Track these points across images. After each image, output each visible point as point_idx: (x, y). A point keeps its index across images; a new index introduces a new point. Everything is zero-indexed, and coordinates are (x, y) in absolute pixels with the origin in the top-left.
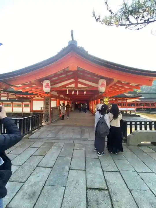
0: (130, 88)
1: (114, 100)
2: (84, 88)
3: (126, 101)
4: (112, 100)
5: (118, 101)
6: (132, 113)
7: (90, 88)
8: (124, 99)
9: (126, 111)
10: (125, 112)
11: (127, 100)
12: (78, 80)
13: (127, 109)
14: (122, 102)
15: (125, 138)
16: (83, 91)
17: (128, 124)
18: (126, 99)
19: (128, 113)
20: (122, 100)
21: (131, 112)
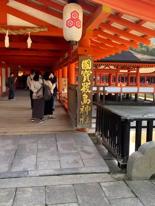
0: (143, 36)
1: (112, 67)
2: (24, 28)
3: (138, 71)
4: (107, 68)
5: (121, 71)
6: (147, 99)
7: (42, 30)
8: (134, 67)
9: (136, 95)
10: (134, 97)
11: (140, 69)
12: (8, 4)
13: (138, 90)
14: (129, 74)
15: (124, 162)
16: (24, 38)
17: (133, 127)
18: (138, 67)
19: (140, 97)
20: (129, 69)
21: (145, 97)
